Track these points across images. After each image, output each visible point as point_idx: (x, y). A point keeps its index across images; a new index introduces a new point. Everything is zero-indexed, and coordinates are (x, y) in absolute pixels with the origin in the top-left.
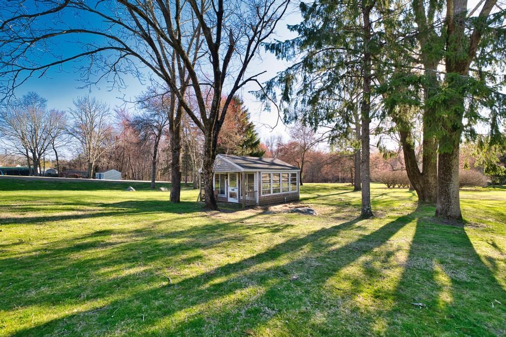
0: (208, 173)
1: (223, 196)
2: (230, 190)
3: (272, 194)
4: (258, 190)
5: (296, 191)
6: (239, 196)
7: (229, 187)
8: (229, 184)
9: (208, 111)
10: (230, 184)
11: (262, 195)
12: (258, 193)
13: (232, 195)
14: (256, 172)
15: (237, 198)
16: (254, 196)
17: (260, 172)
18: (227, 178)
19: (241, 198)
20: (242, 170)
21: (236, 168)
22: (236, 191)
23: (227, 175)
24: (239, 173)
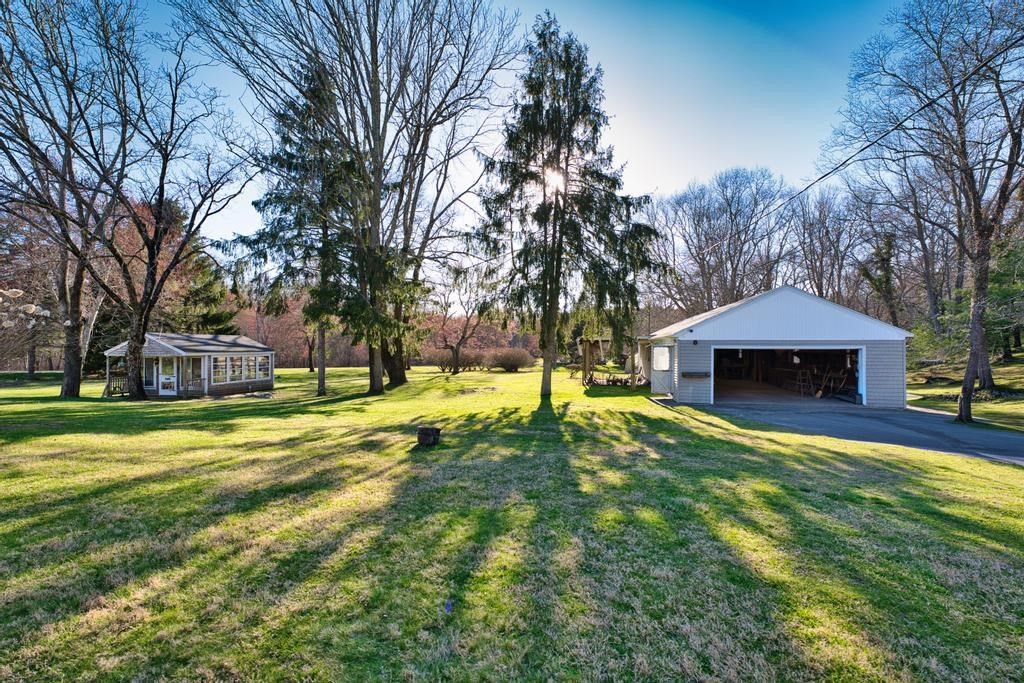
0: (135, 359)
1: (150, 388)
2: (162, 379)
3: (228, 382)
4: (206, 377)
5: (269, 378)
6: (178, 386)
7: (160, 376)
8: (160, 372)
9: (140, 289)
10: (163, 371)
11: (213, 384)
12: (206, 381)
13: (165, 387)
14: (204, 356)
15: (175, 388)
16: (200, 385)
17: (209, 356)
18: (157, 364)
19: (181, 388)
20: (184, 354)
21: (174, 352)
22: (174, 380)
23: (157, 359)
24: (178, 358)
